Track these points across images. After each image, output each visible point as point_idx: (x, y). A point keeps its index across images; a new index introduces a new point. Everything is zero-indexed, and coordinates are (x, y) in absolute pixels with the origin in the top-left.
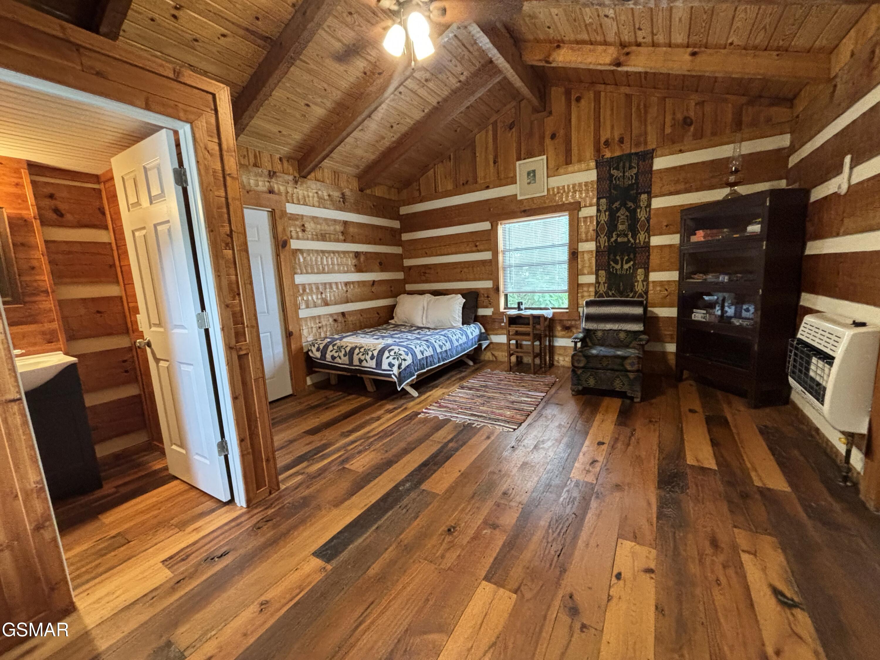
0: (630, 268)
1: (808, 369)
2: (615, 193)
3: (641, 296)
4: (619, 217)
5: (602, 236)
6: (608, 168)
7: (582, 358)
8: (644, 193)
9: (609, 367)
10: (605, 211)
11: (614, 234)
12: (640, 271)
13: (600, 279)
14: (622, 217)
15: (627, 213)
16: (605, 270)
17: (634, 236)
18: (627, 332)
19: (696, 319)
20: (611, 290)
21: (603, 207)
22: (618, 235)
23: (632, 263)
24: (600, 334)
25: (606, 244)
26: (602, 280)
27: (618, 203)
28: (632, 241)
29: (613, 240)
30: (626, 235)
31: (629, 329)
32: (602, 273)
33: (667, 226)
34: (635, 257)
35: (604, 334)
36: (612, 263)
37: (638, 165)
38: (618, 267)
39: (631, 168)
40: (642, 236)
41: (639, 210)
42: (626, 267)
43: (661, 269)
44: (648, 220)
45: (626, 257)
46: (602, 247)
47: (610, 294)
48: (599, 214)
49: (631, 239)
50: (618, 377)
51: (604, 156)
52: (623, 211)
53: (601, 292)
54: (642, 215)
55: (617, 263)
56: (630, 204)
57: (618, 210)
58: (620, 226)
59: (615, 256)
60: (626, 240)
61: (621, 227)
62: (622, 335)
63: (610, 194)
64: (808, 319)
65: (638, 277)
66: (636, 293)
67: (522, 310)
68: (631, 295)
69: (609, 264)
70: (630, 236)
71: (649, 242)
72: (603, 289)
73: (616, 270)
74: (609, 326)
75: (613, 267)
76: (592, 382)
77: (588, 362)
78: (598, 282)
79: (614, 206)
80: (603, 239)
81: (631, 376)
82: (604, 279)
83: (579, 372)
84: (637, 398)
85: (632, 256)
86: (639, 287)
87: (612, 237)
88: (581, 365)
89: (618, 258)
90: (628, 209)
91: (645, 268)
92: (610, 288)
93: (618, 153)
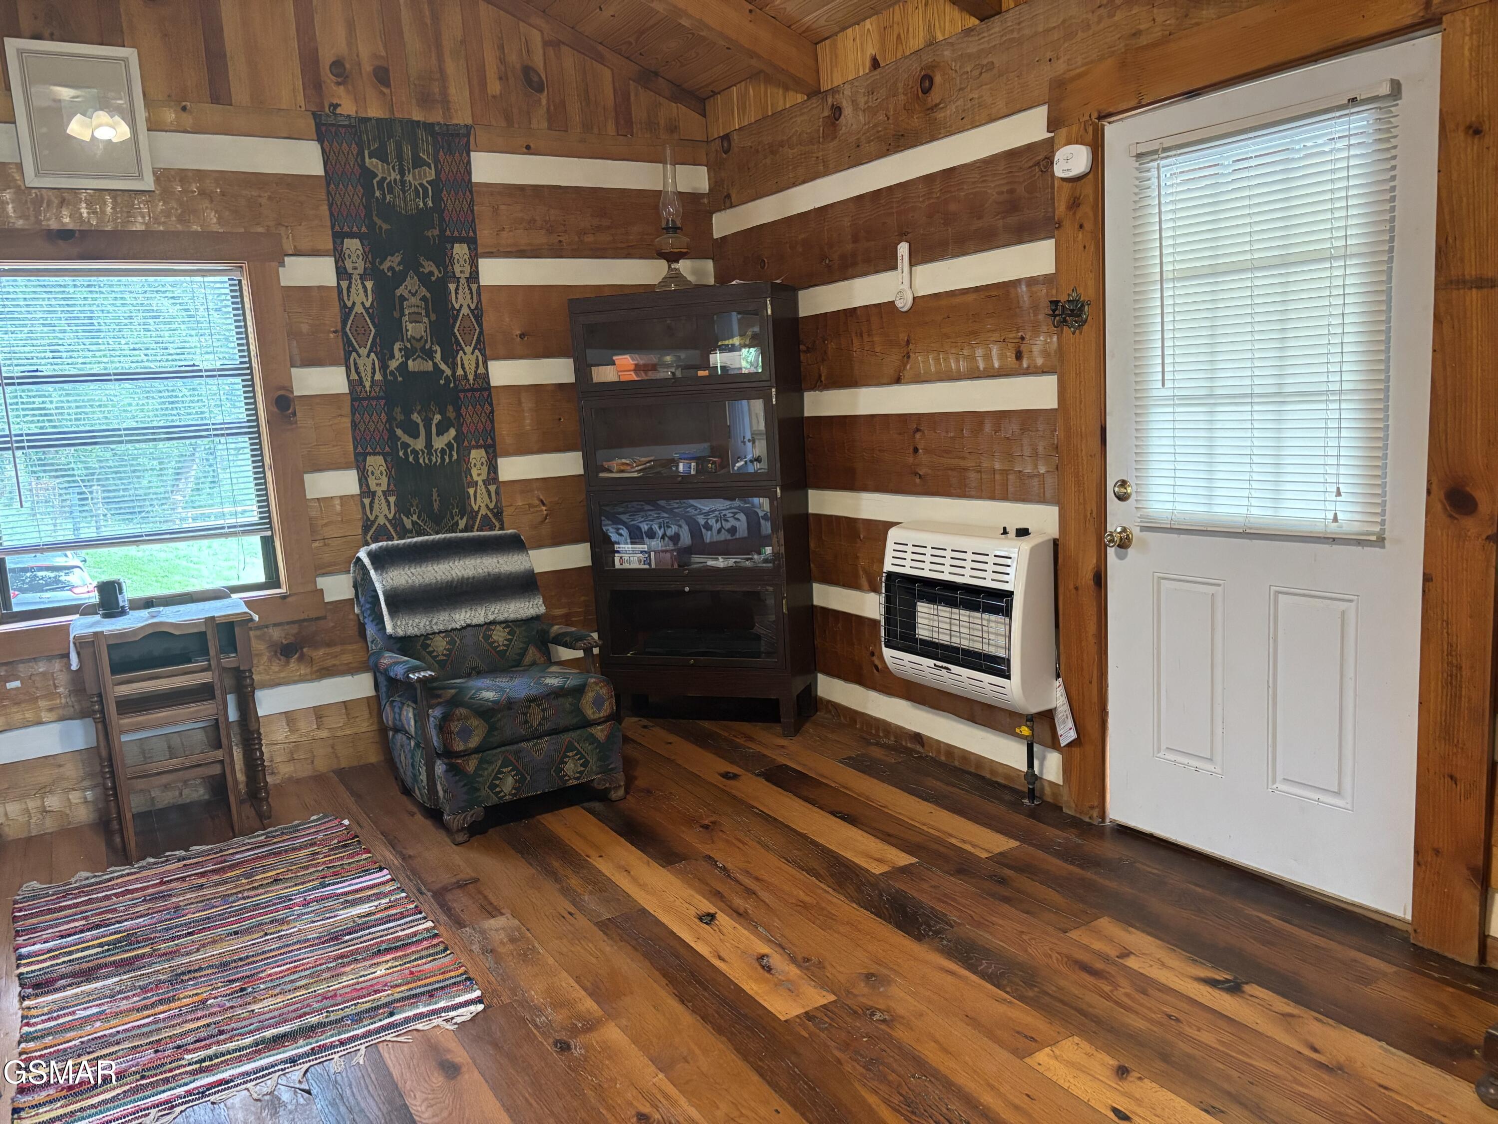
0: (449, 445)
1: (913, 626)
2: (385, 226)
3: (486, 524)
4: (403, 298)
5: (364, 351)
6: (355, 149)
7: (475, 722)
8: (461, 240)
9: (548, 726)
10: (363, 278)
11: (397, 346)
12: (477, 456)
13: (372, 482)
14: (413, 300)
15: (424, 292)
16: (385, 455)
17: (450, 357)
18: (506, 623)
19: (626, 566)
20: (408, 514)
21: (356, 263)
22: (408, 354)
23: (452, 432)
24: (440, 645)
25: (378, 376)
26: (380, 482)
27: (397, 258)
28: (448, 372)
29: (393, 364)
30: (430, 355)
31: (512, 616)
32: (376, 463)
33: (522, 336)
34: (459, 415)
35: (452, 642)
36: (399, 432)
37: (437, 161)
38: (419, 444)
39: (418, 163)
40: (468, 359)
41: (452, 287)
42: (439, 443)
43: (523, 450)
44: (478, 314)
45: (438, 417)
46: (368, 384)
47: (408, 523)
48: (344, 284)
49: (443, 366)
50: (570, 747)
51: (336, 106)
52: (411, 283)
53: (381, 521)
54: (462, 301)
55: (416, 436)
56: (429, 267)
57: (399, 278)
58: (410, 326)
59: (407, 413)
60: (429, 366)
61: (412, 329)
62: (499, 636)
63: (372, 226)
64: (893, 535)
65: (474, 472)
66: (473, 515)
67: (123, 612)
68: (462, 524)
69: (393, 438)
70: (438, 356)
71: (486, 376)
72: (383, 511)
73: (414, 451)
74: (462, 617)
75: (406, 446)
76: (507, 786)
77: (492, 729)
78: (366, 491)
79: (385, 266)
80: (367, 361)
81: (600, 732)
82: (384, 480)
83: (471, 765)
84: (617, 788)
85: (451, 413)
86: (480, 501)
87: (392, 356)
88: (474, 742)
89: (416, 417)
90: (425, 279)
91: (486, 447)
92: (403, 508)
93: (375, 111)
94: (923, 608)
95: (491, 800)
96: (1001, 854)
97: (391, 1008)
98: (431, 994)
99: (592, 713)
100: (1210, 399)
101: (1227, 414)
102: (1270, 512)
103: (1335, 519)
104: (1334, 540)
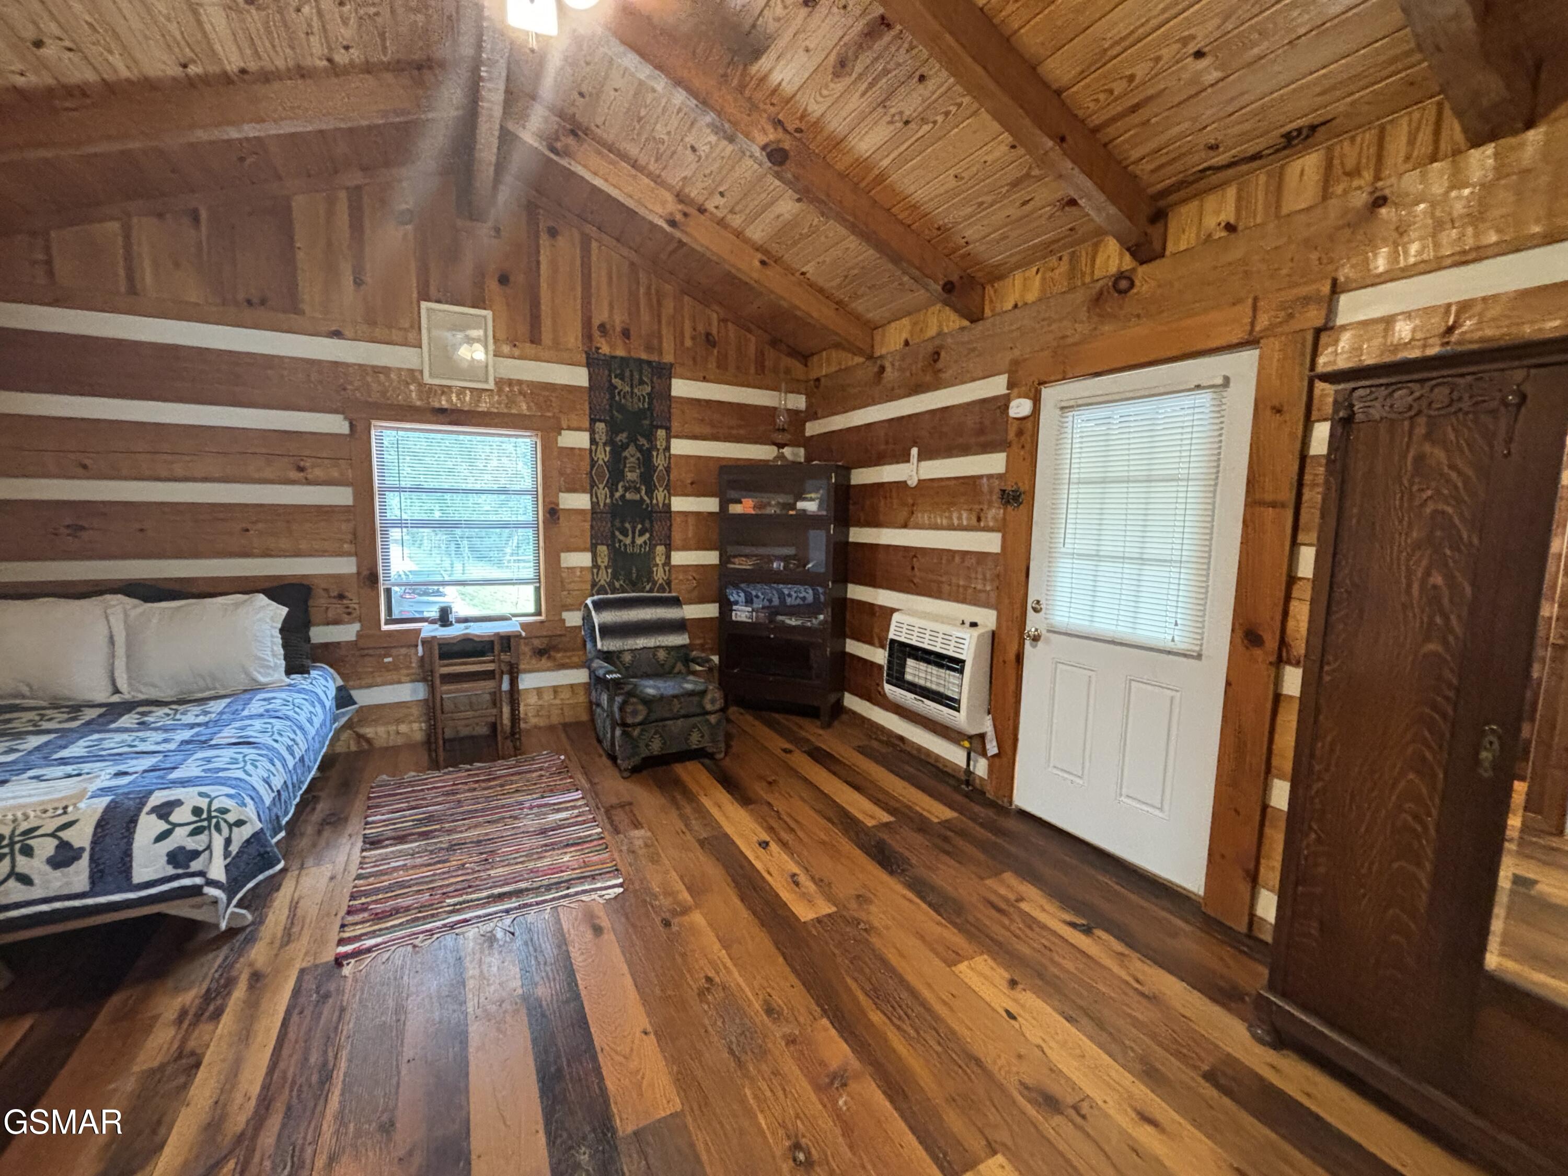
0: (645, 543)
1: (903, 673)
2: (620, 416)
3: (662, 589)
4: (626, 458)
5: (601, 486)
6: (607, 372)
7: (640, 707)
8: (661, 427)
9: (683, 712)
10: (605, 444)
11: (621, 484)
12: (660, 549)
13: (599, 561)
14: (632, 459)
15: (638, 455)
16: (608, 546)
17: (650, 492)
18: (668, 649)
19: (739, 619)
20: (618, 580)
21: (602, 437)
22: (626, 489)
23: (647, 535)
24: (627, 658)
25: (608, 501)
26: (603, 561)
27: (625, 435)
28: (648, 501)
29: (617, 495)
30: (638, 490)
31: (670, 644)
32: (603, 549)
33: (692, 483)
34: (652, 526)
35: (634, 657)
36: (617, 533)
37: (652, 382)
38: (628, 541)
39: (641, 382)
40: (660, 495)
41: (655, 454)
42: (639, 541)
43: (685, 548)
44: (668, 469)
45: (640, 526)
46: (602, 505)
47: (617, 585)
48: (594, 447)
49: (646, 498)
50: (695, 726)
51: (598, 348)
52: (632, 449)
53: (602, 582)
54: (659, 461)
55: (626, 536)
56: (642, 441)
57: (625, 447)
58: (629, 474)
59: (623, 522)
60: (637, 497)
61: (630, 476)
62: (662, 655)
63: (612, 417)
64: (896, 617)
65: (658, 559)
66: (655, 583)
67: (451, 624)
68: (648, 587)
69: (613, 536)
70: (643, 492)
71: (669, 505)
72: (604, 577)
73: (625, 545)
74: (641, 642)
75: (620, 541)
76: (656, 747)
77: (650, 711)
78: (595, 565)
79: (619, 438)
80: (602, 492)
81: (713, 719)
82: (606, 560)
83: (636, 733)
84: (720, 752)
85: (647, 525)
86: (659, 575)
87: (617, 490)
88: (639, 718)
89: (627, 525)
90: (640, 448)
91: (665, 545)
92: (615, 576)
93: (620, 352)
94: (910, 662)
95: (645, 753)
96: (947, 821)
97: (569, 883)
98: (593, 877)
99: (709, 707)
100: (1097, 557)
101: (1106, 566)
102: (1130, 630)
103: (1173, 640)
104: (1169, 653)
